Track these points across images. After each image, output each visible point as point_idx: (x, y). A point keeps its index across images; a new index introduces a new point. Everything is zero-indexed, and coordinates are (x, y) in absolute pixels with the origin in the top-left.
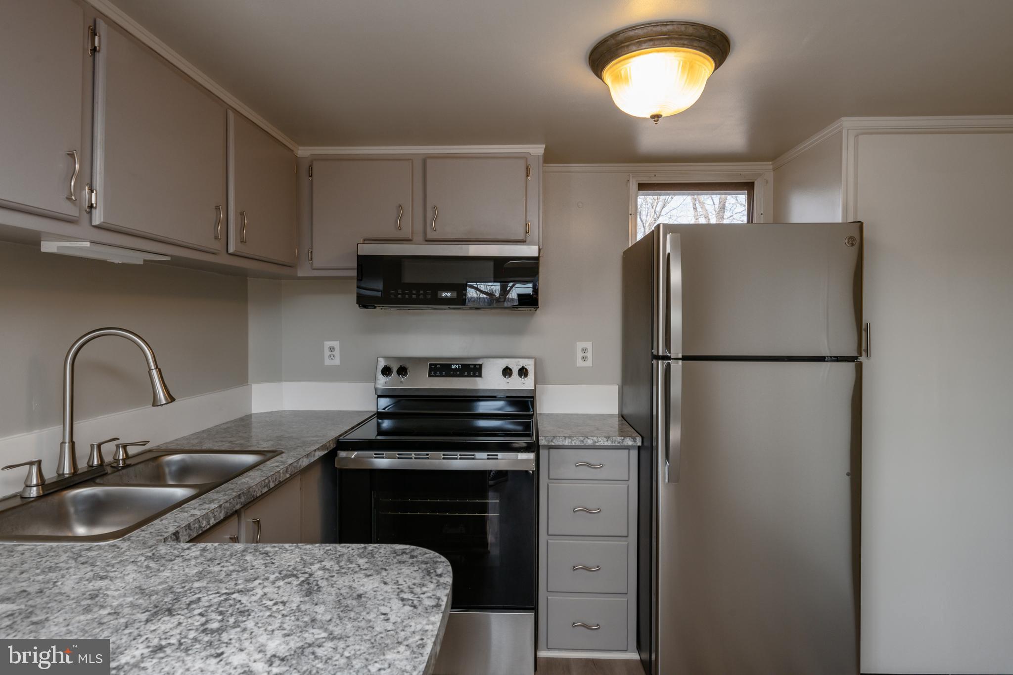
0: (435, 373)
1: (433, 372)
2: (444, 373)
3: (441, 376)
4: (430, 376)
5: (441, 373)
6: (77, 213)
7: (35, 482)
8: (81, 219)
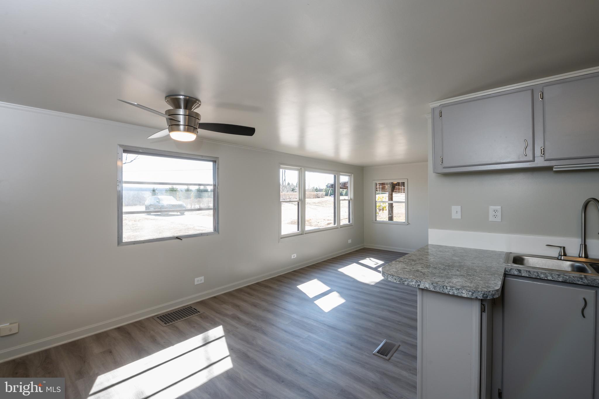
6: (531, 159)
7: (562, 254)
8: (535, 160)
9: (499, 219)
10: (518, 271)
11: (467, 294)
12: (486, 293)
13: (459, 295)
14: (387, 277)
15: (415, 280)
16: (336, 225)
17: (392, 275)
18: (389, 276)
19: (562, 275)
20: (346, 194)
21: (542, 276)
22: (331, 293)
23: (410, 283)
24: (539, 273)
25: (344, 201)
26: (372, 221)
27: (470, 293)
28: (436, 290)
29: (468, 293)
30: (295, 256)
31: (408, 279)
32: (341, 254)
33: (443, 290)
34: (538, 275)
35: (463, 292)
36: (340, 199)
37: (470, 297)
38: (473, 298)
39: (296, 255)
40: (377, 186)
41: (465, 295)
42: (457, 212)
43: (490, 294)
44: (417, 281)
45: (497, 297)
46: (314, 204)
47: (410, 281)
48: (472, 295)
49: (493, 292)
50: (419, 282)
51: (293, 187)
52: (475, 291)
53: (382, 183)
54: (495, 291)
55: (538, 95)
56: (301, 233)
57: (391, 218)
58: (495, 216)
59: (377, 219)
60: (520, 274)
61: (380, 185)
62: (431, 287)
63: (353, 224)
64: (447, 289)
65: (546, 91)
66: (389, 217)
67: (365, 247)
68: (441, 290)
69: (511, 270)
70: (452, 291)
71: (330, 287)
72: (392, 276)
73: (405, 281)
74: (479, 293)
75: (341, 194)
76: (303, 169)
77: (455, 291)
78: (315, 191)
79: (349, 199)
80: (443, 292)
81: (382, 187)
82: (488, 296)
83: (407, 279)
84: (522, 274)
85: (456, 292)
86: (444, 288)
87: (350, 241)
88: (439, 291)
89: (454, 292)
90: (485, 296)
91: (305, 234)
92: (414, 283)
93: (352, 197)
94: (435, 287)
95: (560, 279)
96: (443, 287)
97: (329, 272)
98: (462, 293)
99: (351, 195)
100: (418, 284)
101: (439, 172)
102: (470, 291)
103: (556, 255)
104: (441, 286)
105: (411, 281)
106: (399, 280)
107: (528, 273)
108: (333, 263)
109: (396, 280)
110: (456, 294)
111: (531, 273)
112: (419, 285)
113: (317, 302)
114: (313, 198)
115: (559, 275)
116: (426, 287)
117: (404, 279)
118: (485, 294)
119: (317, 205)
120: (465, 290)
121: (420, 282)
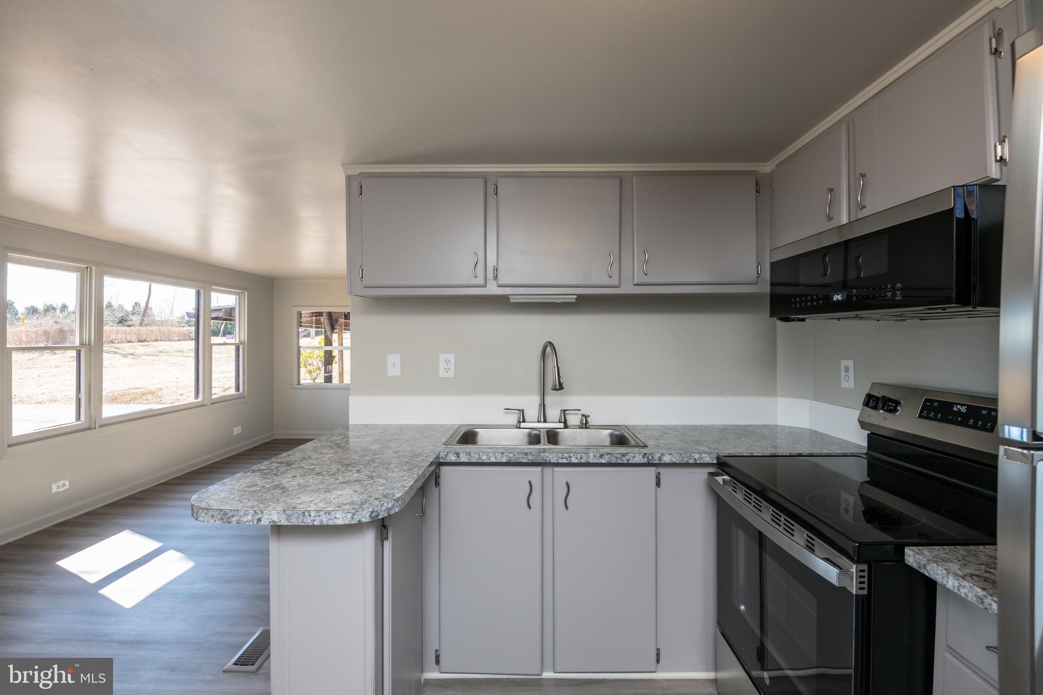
0: (928, 413)
1: (925, 412)
2: (940, 415)
3: (934, 419)
4: (920, 416)
5: (936, 415)
6: (482, 282)
7: (521, 421)
8: (487, 285)
9: (451, 374)
10: (456, 455)
11: (343, 519)
12: (376, 510)
13: (331, 523)
14: (197, 515)
15: (252, 511)
16: (199, 400)
17: (207, 509)
18: (201, 511)
19: (506, 453)
20: (227, 333)
21: (484, 458)
22: (157, 558)
23: (242, 519)
24: (481, 454)
25: (223, 347)
26: (292, 385)
27: (350, 515)
28: (290, 522)
29: (346, 517)
30: (64, 485)
31: (238, 511)
32: (214, 461)
33: (303, 520)
34: (480, 458)
35: (337, 516)
36: (212, 342)
37: (348, 523)
38: (353, 523)
39: (67, 483)
40: (301, 317)
41: (340, 522)
42: (394, 365)
43: (383, 509)
44: (255, 511)
45: (396, 511)
46: (180, 353)
47: (242, 513)
48: (352, 518)
49: (388, 504)
50: (260, 512)
51: (121, 315)
52: (357, 510)
53: (316, 313)
54: (393, 502)
55: (491, 188)
56: (87, 426)
57: (328, 379)
58: (447, 370)
59: (302, 381)
60: (458, 460)
61: (312, 316)
62: (283, 519)
63: (246, 395)
64: (310, 516)
65: (502, 183)
66: (325, 376)
67: (276, 438)
68: (300, 520)
69: (447, 454)
70: (318, 518)
71: (161, 542)
72: (206, 511)
73: (233, 516)
74: (363, 512)
75: (216, 333)
76: (94, 268)
77: (323, 517)
78: (185, 325)
79: (237, 342)
80: (304, 523)
81: (316, 320)
82: (379, 514)
83: (236, 512)
84: (460, 459)
85: (325, 520)
86: (305, 515)
87: (237, 430)
88: (296, 523)
89: (321, 521)
90: (374, 514)
91: (100, 426)
92: (249, 517)
93: (244, 337)
94: (289, 517)
95: (504, 460)
96: (304, 513)
97: (167, 506)
98: (336, 518)
99: (241, 332)
100: (258, 517)
101: (356, 294)
102: (348, 513)
103: (515, 422)
104: (300, 512)
105: (244, 513)
106: (219, 517)
107: (468, 456)
108: (187, 484)
109: (214, 519)
110: (325, 523)
111: (471, 456)
112: (259, 520)
113: (105, 591)
114: (179, 340)
115: (502, 453)
116: (273, 521)
117: (230, 513)
118: (374, 512)
119: (185, 354)
120: (341, 511)
121: (262, 512)
